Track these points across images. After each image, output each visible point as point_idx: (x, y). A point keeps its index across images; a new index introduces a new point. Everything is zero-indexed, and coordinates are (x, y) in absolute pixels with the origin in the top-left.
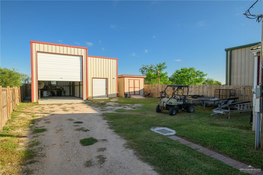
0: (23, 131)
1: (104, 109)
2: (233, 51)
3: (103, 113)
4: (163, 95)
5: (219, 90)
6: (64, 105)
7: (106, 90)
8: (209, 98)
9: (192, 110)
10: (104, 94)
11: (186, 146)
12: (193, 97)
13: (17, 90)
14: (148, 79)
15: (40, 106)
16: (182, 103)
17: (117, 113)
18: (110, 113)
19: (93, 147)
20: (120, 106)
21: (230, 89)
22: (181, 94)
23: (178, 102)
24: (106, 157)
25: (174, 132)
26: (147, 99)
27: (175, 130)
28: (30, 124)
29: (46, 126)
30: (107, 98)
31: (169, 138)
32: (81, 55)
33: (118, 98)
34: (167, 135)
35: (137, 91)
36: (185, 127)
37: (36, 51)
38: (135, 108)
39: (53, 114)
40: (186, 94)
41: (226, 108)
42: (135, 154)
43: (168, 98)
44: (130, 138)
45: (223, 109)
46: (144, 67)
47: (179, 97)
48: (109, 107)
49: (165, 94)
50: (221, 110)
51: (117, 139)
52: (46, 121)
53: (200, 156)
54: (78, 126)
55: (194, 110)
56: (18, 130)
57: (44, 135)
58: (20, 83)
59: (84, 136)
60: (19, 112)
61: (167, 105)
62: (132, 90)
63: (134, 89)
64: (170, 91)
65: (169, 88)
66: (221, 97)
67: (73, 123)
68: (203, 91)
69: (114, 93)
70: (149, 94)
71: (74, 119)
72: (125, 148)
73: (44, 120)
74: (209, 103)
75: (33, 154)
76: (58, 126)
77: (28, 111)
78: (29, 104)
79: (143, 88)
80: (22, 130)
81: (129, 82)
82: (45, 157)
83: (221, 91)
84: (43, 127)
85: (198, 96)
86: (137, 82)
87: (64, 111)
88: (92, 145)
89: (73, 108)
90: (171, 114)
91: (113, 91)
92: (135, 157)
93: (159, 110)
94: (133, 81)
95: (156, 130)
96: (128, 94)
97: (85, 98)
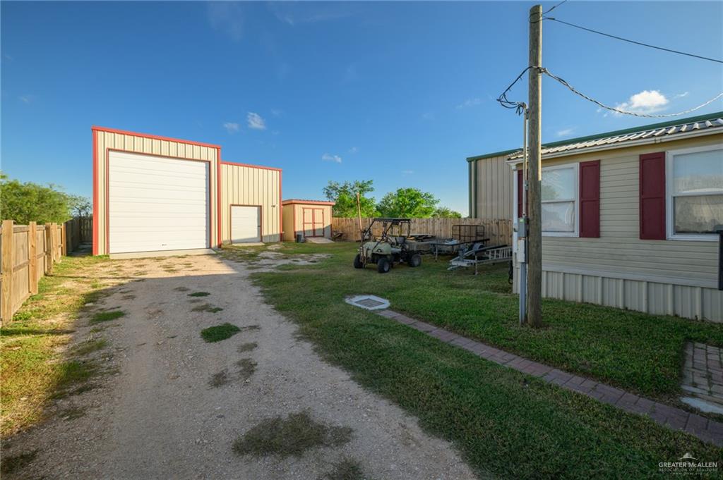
0: (67, 320)
1: (254, 266)
2: (479, 162)
3: (253, 274)
4: (367, 237)
5: (460, 226)
6: (168, 260)
7: (260, 227)
8: (444, 240)
9: (416, 263)
10: (254, 234)
11: (409, 328)
12: (417, 238)
13: (57, 230)
14: (340, 208)
15: (114, 262)
16: (400, 250)
17: (279, 271)
18: (267, 273)
19: (230, 344)
20: (287, 258)
21: (476, 224)
22: (398, 235)
23: (393, 249)
24: (256, 361)
25: (386, 303)
26: (337, 243)
27: (388, 299)
28: (85, 304)
29: (125, 306)
30: (261, 244)
31: (379, 314)
32: (206, 159)
33: (282, 243)
34: (374, 310)
35: (319, 229)
36: (405, 293)
37: (106, 147)
38: (315, 262)
39: (143, 280)
40: (406, 235)
41: (471, 257)
42: (315, 350)
43: (375, 241)
44: (306, 320)
45: (467, 258)
46: (333, 185)
47: (394, 240)
48: (264, 262)
49: (370, 234)
50: (463, 261)
51: (280, 323)
52: (125, 295)
53: (434, 345)
54: (198, 301)
55: (420, 262)
56: (54, 318)
57: (118, 325)
58: (66, 214)
59: (211, 321)
60: (60, 277)
61: (373, 254)
62: (309, 227)
63: (314, 226)
64: (378, 229)
65: (376, 223)
66: (462, 238)
67: (189, 295)
68: (434, 228)
69: (275, 233)
70: (341, 235)
71: (190, 287)
72: (296, 339)
73: (122, 293)
74: (443, 249)
75: (88, 371)
76: (154, 303)
77: (83, 275)
78: (87, 259)
79: (329, 224)
80: (65, 318)
81: (304, 213)
82: (117, 374)
83: (462, 228)
84: (118, 307)
85: (426, 238)
86: (318, 213)
87: (168, 273)
88: (228, 340)
89: (188, 265)
90: (381, 271)
91: (272, 228)
92: (316, 356)
93: (359, 264)
94: (311, 210)
95: (355, 301)
96: (303, 235)
97: (214, 244)
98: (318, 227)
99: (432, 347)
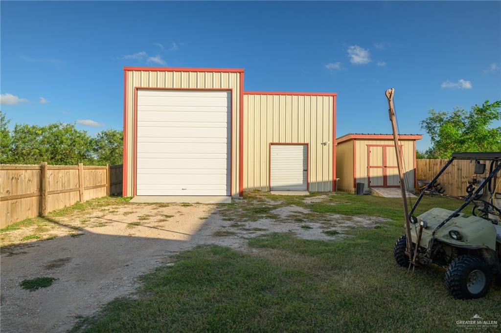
7: (306, 172)
10: (299, 180)
30: (306, 193)
33: (336, 192)
35: (393, 176)
37: (134, 86)
62: (377, 173)
63: (384, 171)
69: (326, 179)
79: (411, 168)
81: (369, 152)
91: (322, 174)
94: (380, 149)
98: (390, 172)
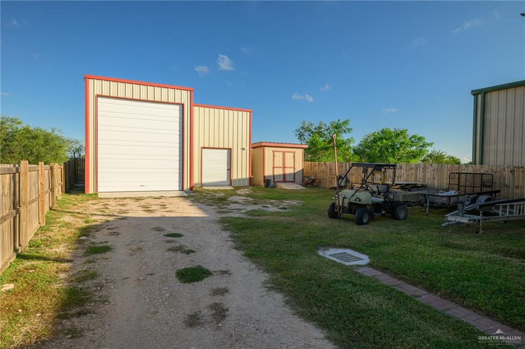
0: (67, 251)
1: (224, 210)
2: (489, 95)
3: (223, 218)
4: (343, 184)
5: (459, 174)
6: (146, 201)
7: (229, 171)
8: (438, 190)
9: (402, 215)
10: (224, 178)
11: (392, 290)
12: (404, 187)
13: (58, 169)
14: (312, 152)
15: (101, 201)
16: (382, 200)
17: (249, 217)
18: (236, 218)
19: (203, 288)
20: (256, 204)
21: (482, 171)
22: (380, 182)
23: (374, 199)
24: (227, 306)
25: (365, 259)
26: (309, 190)
27: (367, 254)
28: (80, 237)
29: (112, 241)
30: (230, 188)
31: (357, 270)
32: (180, 102)
33: (251, 187)
34: (352, 266)
35: (290, 174)
36: (388, 249)
37: (95, 94)
38: (285, 209)
39: (125, 218)
40: (390, 182)
41: (474, 212)
42: (287, 302)
43: (352, 188)
44: (277, 270)
45: (468, 212)
46: (306, 126)
47: (375, 189)
48: (233, 206)
49: (347, 181)
50: (463, 216)
51: (250, 270)
52: (111, 231)
53: (423, 311)
54: (173, 241)
55: (407, 216)
56: (57, 247)
57: (106, 259)
58: (64, 156)
59: (184, 262)
60: (61, 211)
61: (350, 203)
62: (279, 172)
63: (284, 171)
64: (356, 176)
65: (354, 168)
66: (462, 188)
67: (164, 235)
68: (424, 176)
69: (244, 177)
70: (314, 180)
71: (166, 227)
72: (267, 289)
73: (108, 229)
74: (436, 201)
75: (84, 297)
76: (135, 240)
77: (78, 211)
78: (80, 197)
79: (301, 169)
80: (66, 248)
81: (274, 156)
82: (107, 303)
83: (463, 177)
84: (106, 242)
85: (415, 186)
86: (289, 156)
87: (146, 213)
88: (200, 282)
89: (163, 206)
90: (360, 222)
91: (242, 172)
92: (287, 309)
93: (333, 213)
94: (281, 154)
95: (329, 254)
96: (272, 179)
97: (187, 186)
98: (289, 171)
99: (422, 314)
